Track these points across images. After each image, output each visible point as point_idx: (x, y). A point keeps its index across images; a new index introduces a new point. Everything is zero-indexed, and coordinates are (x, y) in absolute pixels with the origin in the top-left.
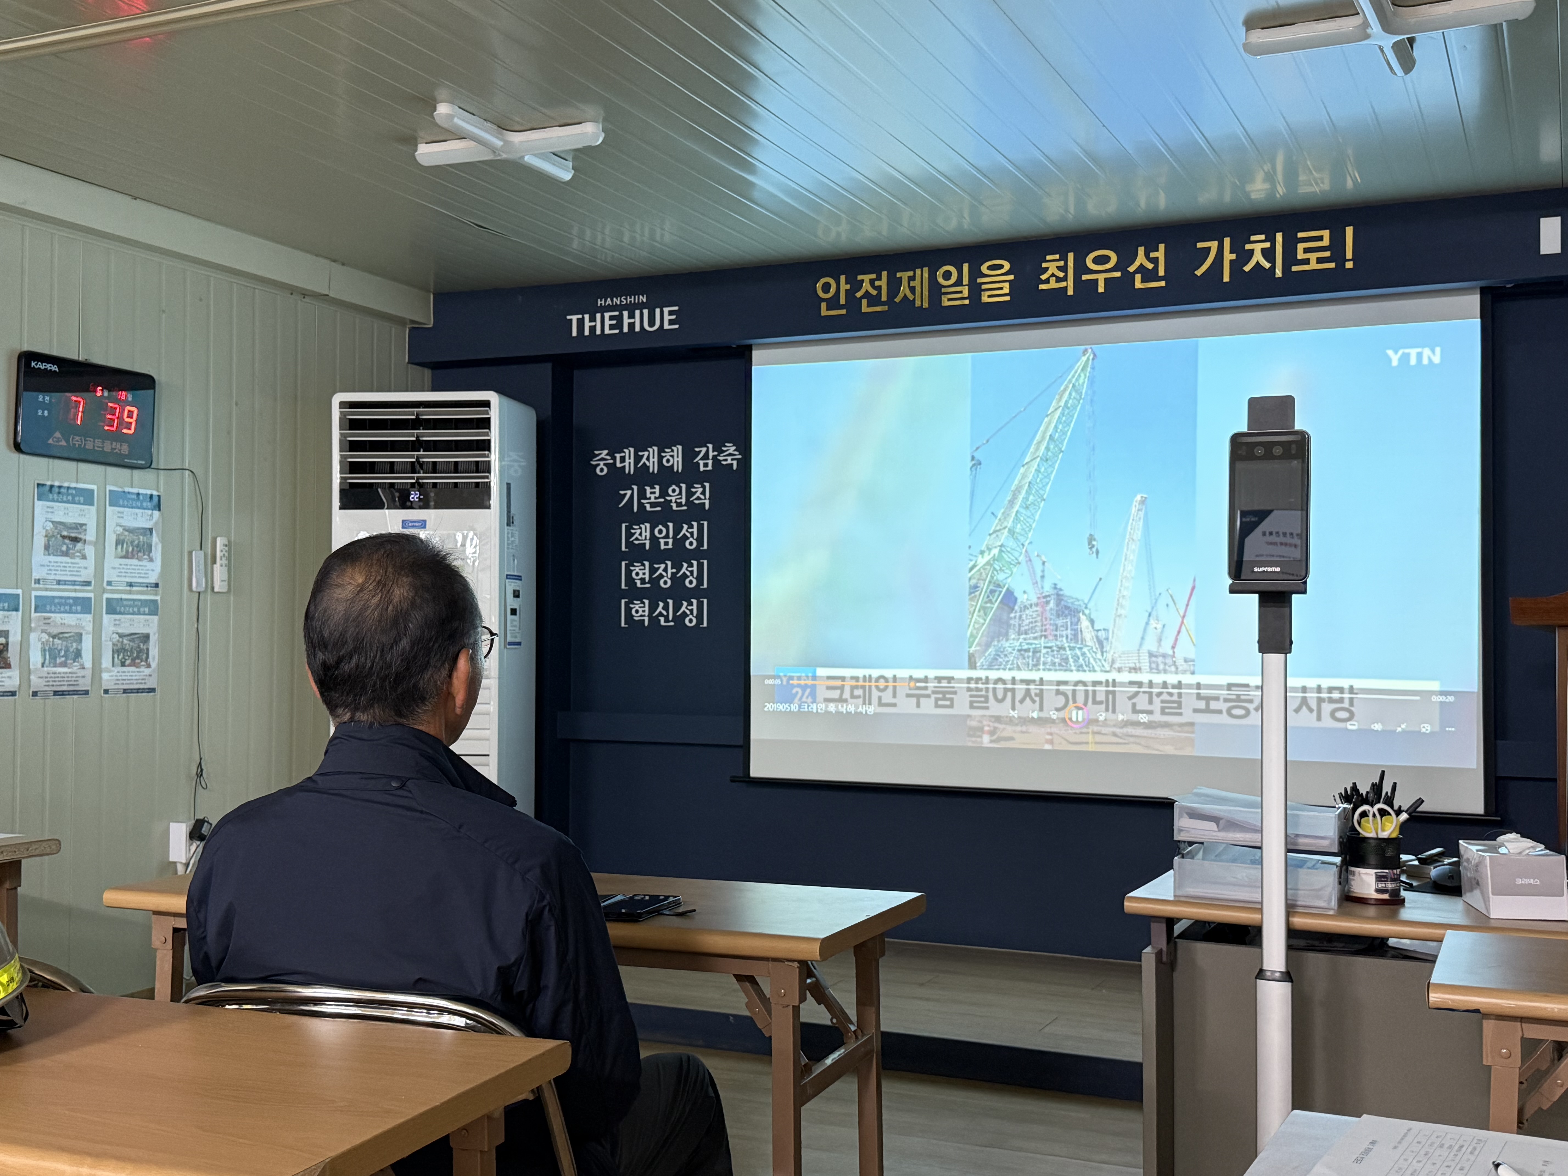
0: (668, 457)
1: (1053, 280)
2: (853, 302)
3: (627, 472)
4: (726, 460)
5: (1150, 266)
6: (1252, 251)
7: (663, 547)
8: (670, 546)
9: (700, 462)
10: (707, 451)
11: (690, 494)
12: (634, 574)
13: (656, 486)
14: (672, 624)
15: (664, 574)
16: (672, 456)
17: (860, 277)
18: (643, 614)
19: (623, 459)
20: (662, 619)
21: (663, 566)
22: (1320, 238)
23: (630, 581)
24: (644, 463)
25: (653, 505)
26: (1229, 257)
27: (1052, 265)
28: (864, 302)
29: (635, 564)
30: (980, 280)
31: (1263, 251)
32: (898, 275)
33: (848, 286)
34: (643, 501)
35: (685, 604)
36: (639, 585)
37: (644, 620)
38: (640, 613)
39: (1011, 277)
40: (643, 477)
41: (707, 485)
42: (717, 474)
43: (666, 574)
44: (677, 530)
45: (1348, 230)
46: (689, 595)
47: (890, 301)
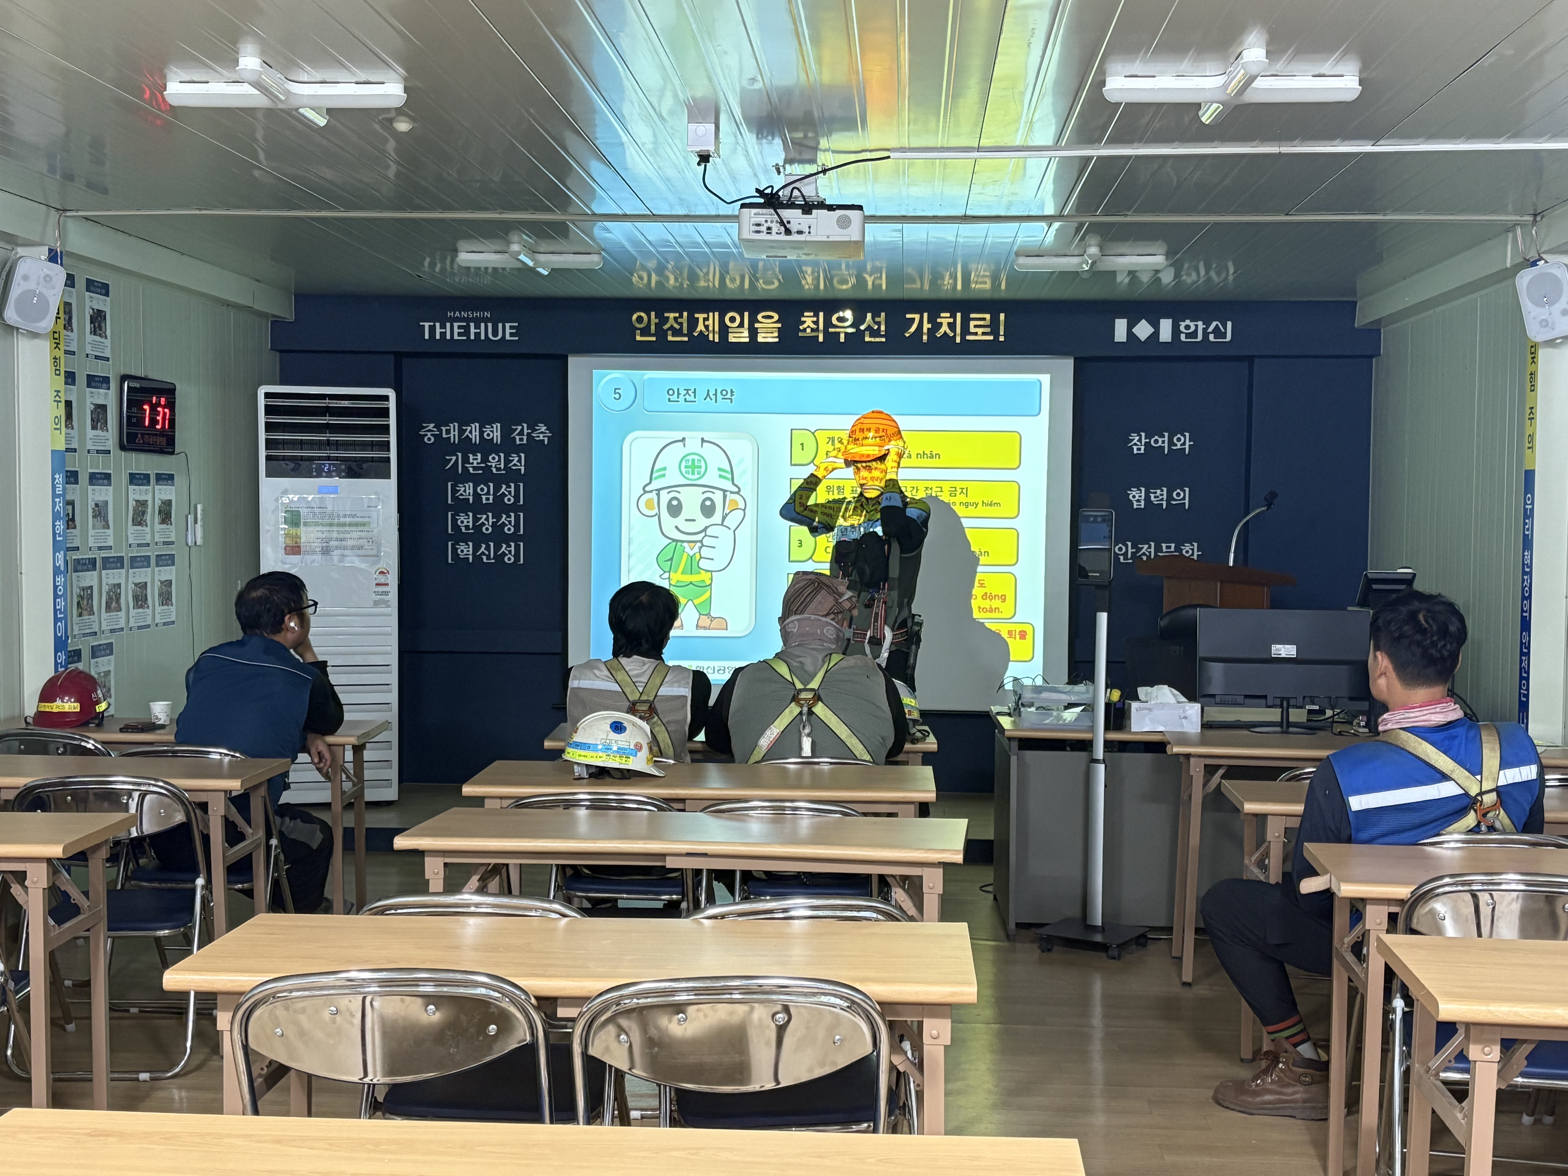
0: (488, 432)
1: (809, 330)
2: (661, 333)
3: (452, 441)
4: (539, 436)
5: (876, 327)
6: (941, 324)
7: (484, 501)
8: (491, 501)
9: (516, 437)
10: (522, 429)
11: (507, 461)
12: (459, 522)
13: (478, 454)
14: (493, 561)
16: (492, 431)
17: (666, 315)
18: (468, 553)
19: (448, 432)
20: (484, 558)
21: (484, 516)
22: (984, 319)
23: (455, 526)
24: (467, 435)
25: (475, 468)
26: (926, 326)
27: (808, 320)
28: (670, 332)
29: (460, 514)
30: (757, 325)
31: (949, 324)
32: (696, 315)
33: (657, 321)
34: (466, 465)
35: (504, 546)
36: (463, 530)
37: (468, 558)
38: (465, 552)
39: (779, 325)
40: (466, 446)
41: (523, 455)
42: (532, 446)
43: (487, 522)
44: (497, 488)
45: (1002, 316)
46: (507, 539)
47: (690, 334)
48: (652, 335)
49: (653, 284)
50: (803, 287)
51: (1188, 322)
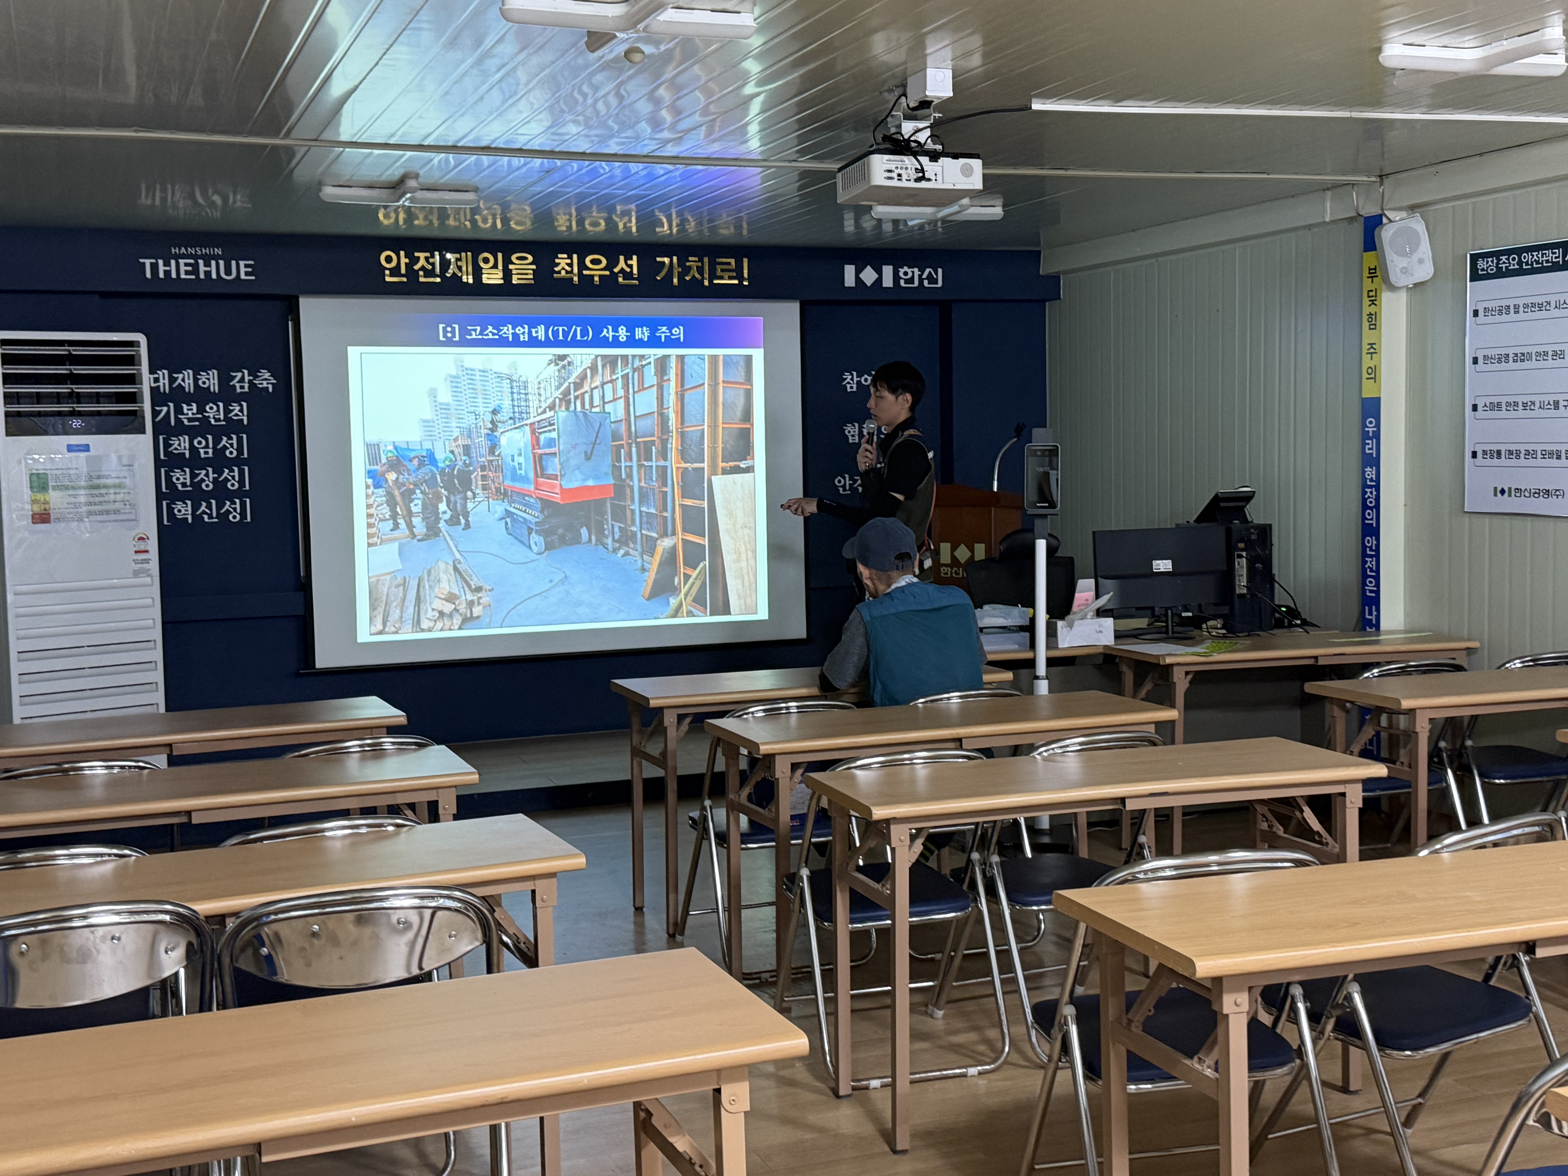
0: (204, 380)
1: (563, 273)
2: (411, 273)
3: (162, 390)
4: (263, 384)
5: (628, 270)
6: (690, 267)
7: (203, 456)
8: (211, 455)
9: (236, 384)
10: (243, 376)
11: (227, 411)
12: (174, 480)
13: (192, 404)
14: (216, 520)
16: (208, 379)
17: (416, 254)
18: (186, 513)
19: (156, 380)
20: (206, 517)
21: (204, 472)
22: (729, 264)
23: (170, 485)
24: (180, 384)
25: (190, 420)
26: (676, 269)
27: (562, 261)
28: (421, 273)
29: (175, 470)
30: (511, 266)
31: (697, 267)
32: (449, 256)
33: (407, 261)
34: (179, 416)
35: (228, 503)
36: (180, 487)
37: (187, 519)
38: (183, 512)
39: (534, 267)
40: (178, 396)
41: (245, 404)
42: (255, 395)
43: (207, 479)
44: (216, 441)
45: (745, 261)
46: (231, 496)
47: (442, 275)
48: (403, 276)
49: (401, 222)
50: (555, 228)
51: (906, 269)
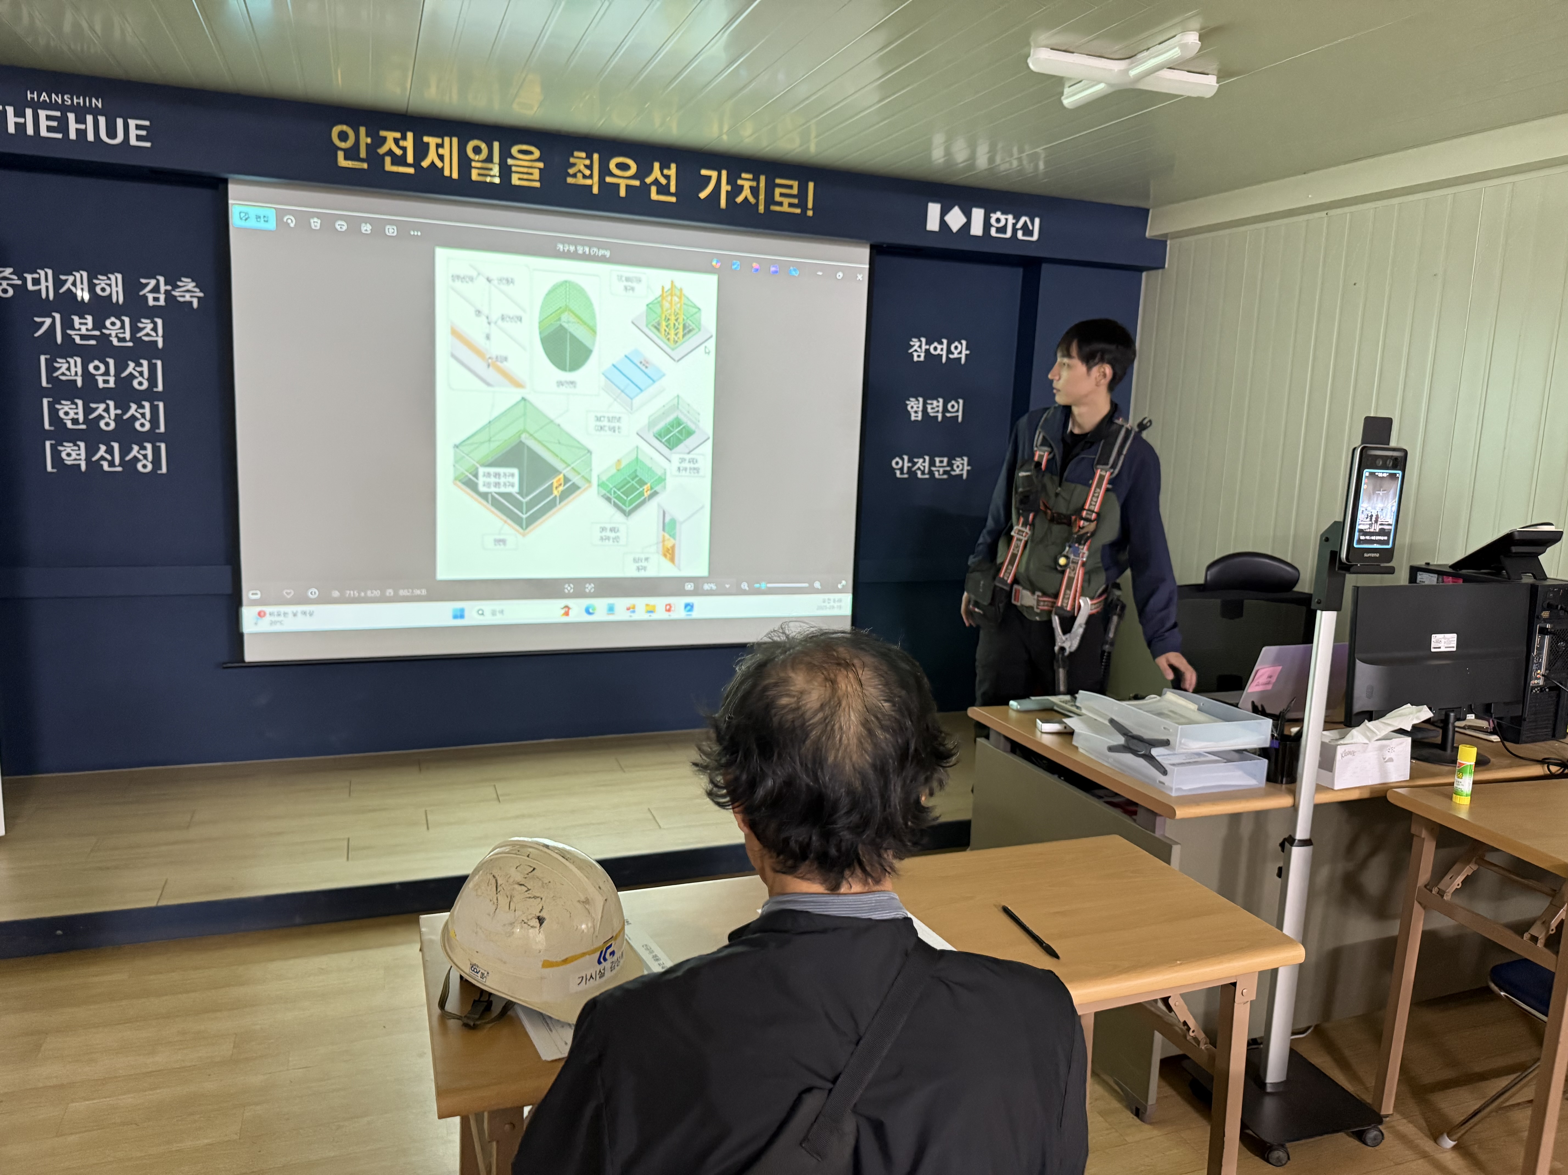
0: (103, 285)
1: (580, 176)
2: (375, 160)
3: (44, 295)
4: (184, 296)
5: (665, 182)
6: (742, 187)
7: (101, 385)
8: (112, 384)
9: (148, 295)
10: (157, 285)
11: (135, 329)
12: (61, 414)
13: (87, 316)
14: (119, 469)
15: (105, 414)
16: (109, 285)
17: (383, 133)
18: (78, 457)
19: (36, 281)
20: (105, 464)
21: (102, 406)
22: (791, 187)
23: (55, 419)
24: (69, 289)
25: (83, 337)
26: (725, 188)
27: (579, 162)
28: (388, 160)
29: (63, 402)
30: (510, 162)
31: (751, 187)
32: (426, 139)
33: (369, 140)
34: (69, 332)
35: (136, 448)
36: (69, 425)
37: (79, 465)
38: (74, 456)
39: (541, 165)
40: (68, 305)
42: (173, 310)
43: (108, 414)
44: (121, 367)
45: (811, 185)
46: (140, 439)
47: (416, 164)
48: (362, 160)
51: (998, 214)
